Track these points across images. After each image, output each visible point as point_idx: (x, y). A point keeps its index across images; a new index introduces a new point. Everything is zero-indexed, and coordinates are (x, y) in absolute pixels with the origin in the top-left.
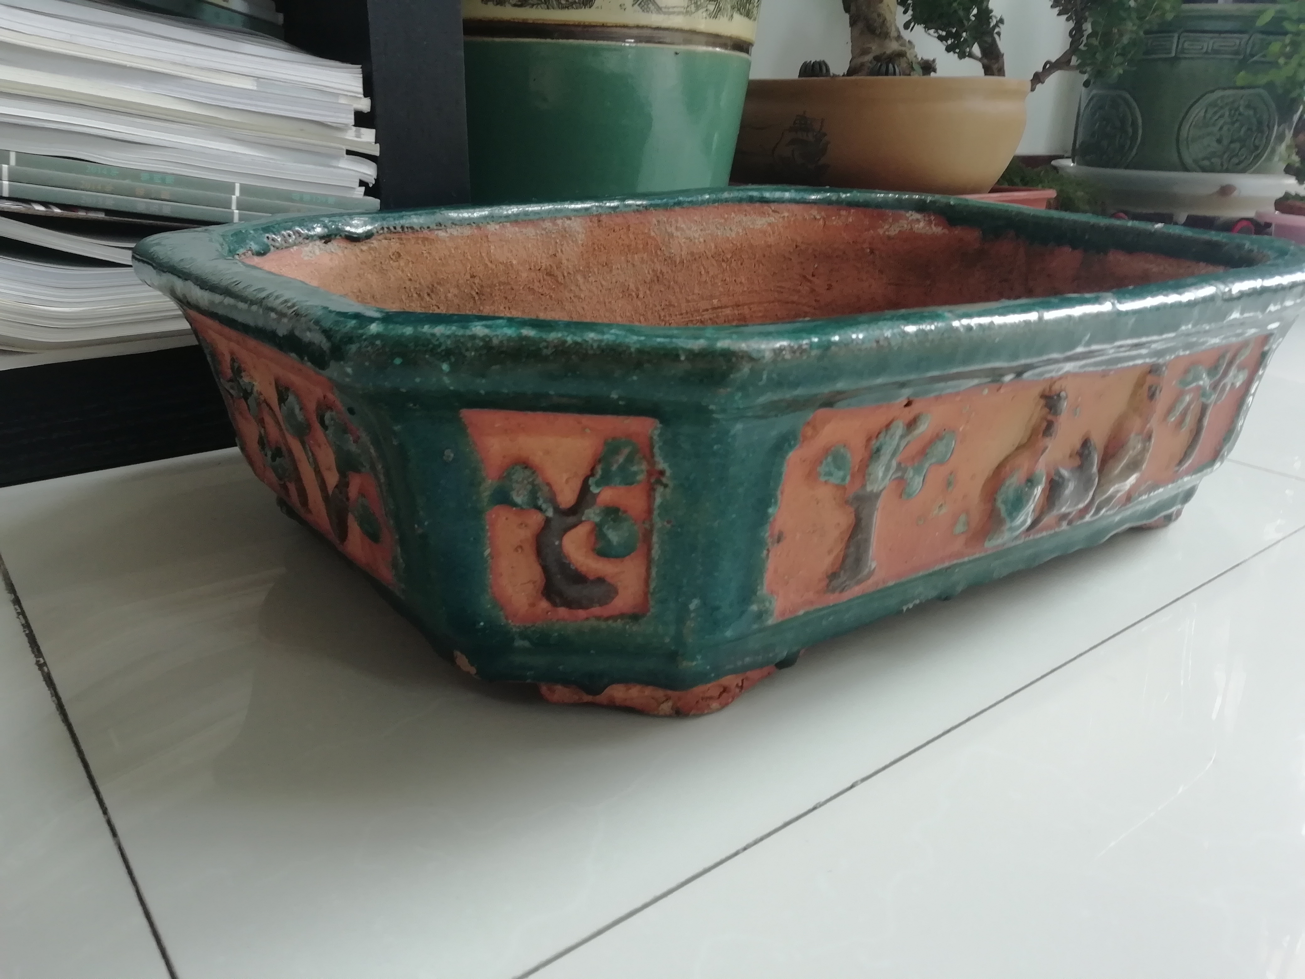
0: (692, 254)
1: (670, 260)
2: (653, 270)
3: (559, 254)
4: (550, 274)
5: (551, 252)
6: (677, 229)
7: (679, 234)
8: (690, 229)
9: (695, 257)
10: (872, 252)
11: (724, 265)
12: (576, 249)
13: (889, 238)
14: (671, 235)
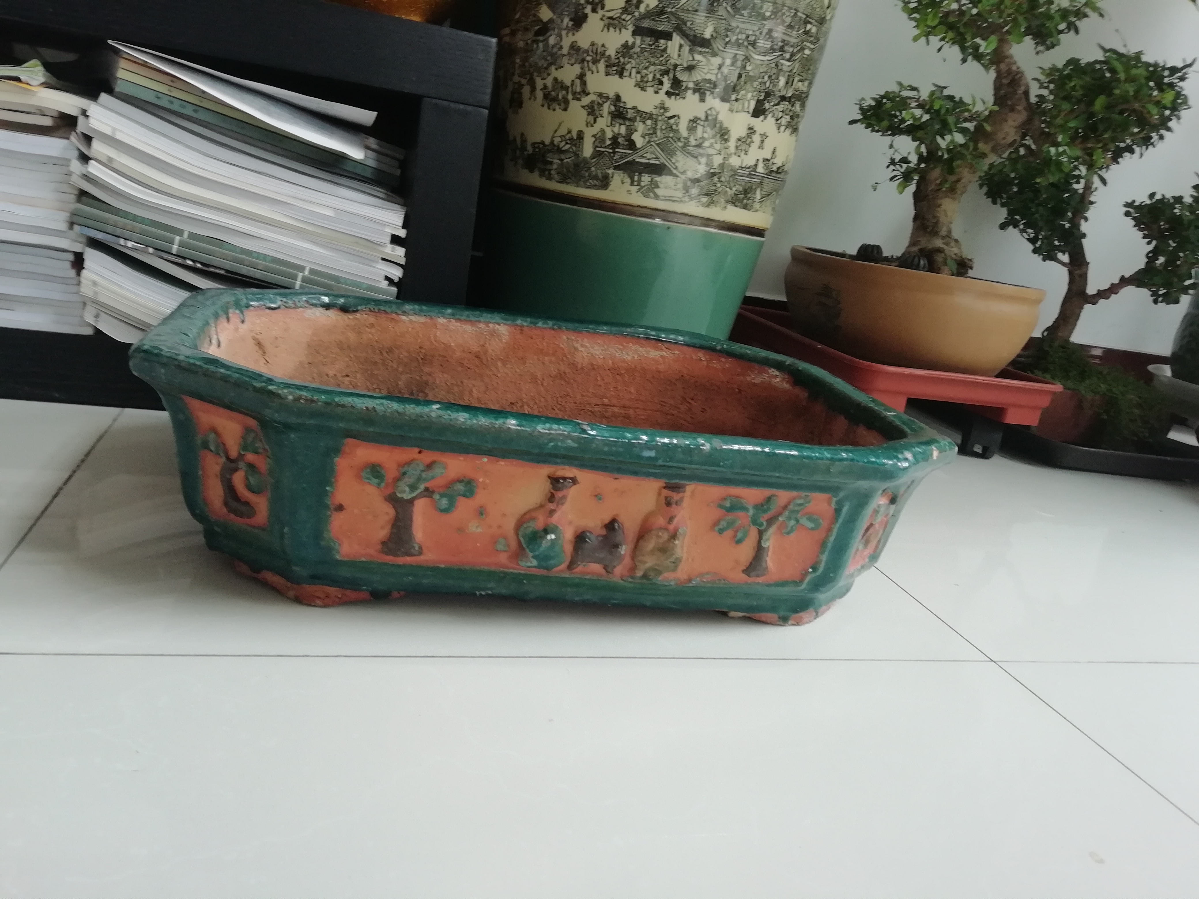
0: (592, 364)
1: (573, 365)
2: (558, 370)
3: (487, 346)
4: (478, 357)
5: (482, 343)
6: (582, 346)
7: (582, 349)
8: (592, 348)
9: (593, 367)
10: (740, 391)
11: (618, 377)
12: (500, 345)
13: (754, 384)
14: (576, 349)
